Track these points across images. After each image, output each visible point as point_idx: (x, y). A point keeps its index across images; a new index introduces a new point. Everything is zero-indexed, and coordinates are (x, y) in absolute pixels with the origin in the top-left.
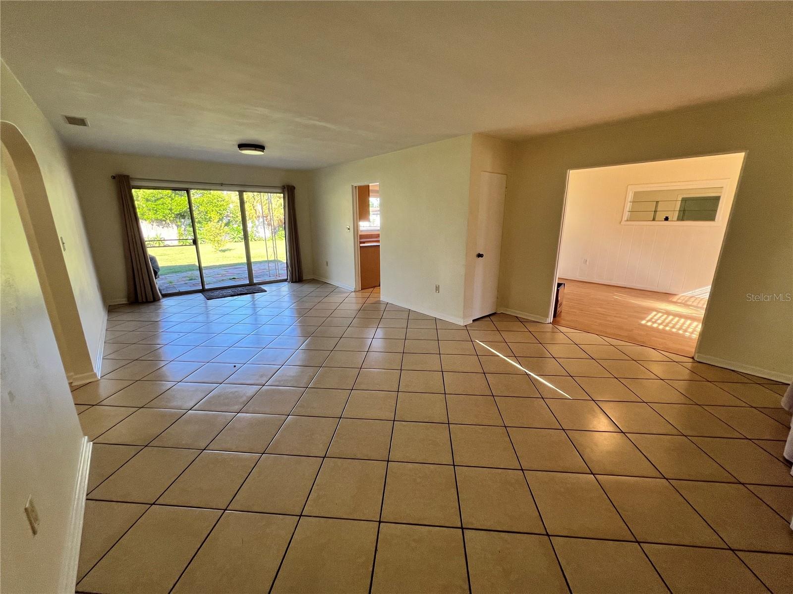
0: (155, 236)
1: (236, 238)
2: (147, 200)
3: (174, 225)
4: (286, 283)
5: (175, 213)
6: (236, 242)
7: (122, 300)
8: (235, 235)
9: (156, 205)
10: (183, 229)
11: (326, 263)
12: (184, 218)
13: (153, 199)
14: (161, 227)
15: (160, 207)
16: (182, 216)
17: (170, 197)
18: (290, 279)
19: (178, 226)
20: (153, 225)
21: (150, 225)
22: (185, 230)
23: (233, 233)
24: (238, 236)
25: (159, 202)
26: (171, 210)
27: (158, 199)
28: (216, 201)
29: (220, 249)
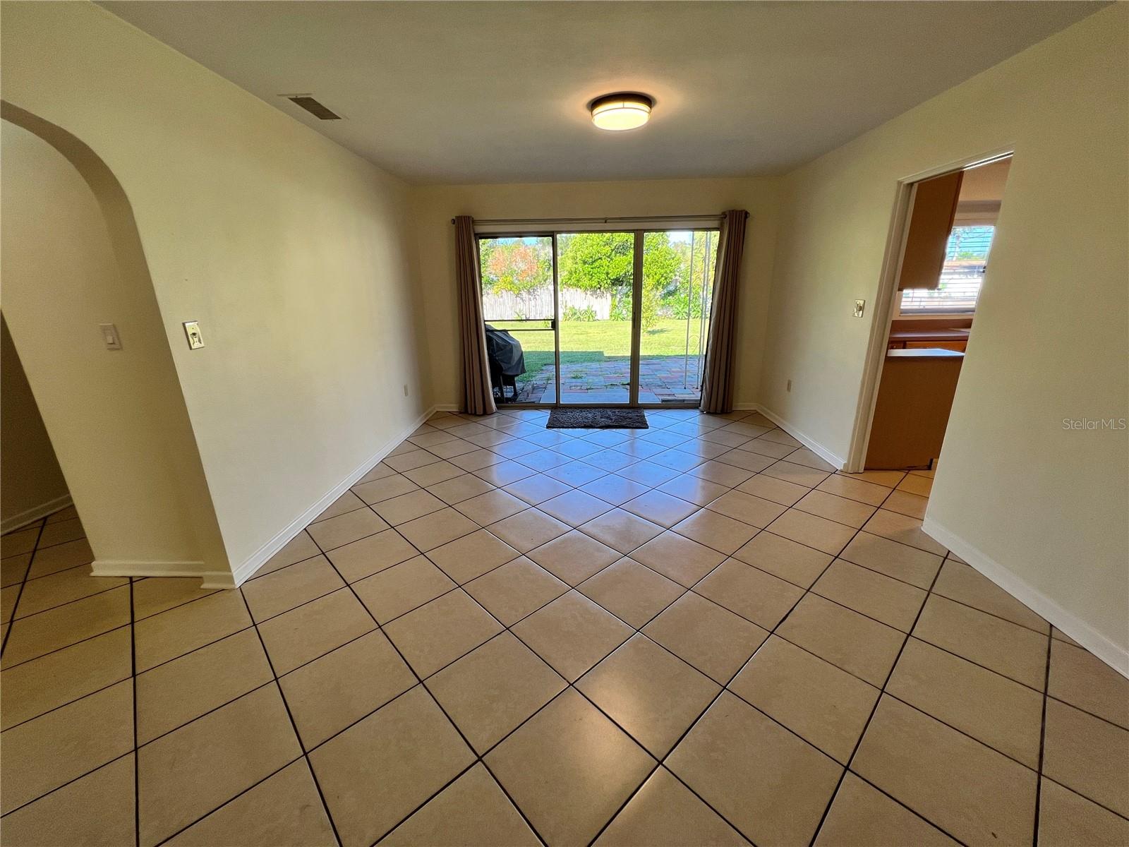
0: (586, 309)
1: (681, 314)
2: (585, 263)
3: (609, 295)
4: (696, 413)
5: (612, 278)
6: (679, 319)
7: (452, 405)
8: (680, 309)
9: (592, 268)
10: (618, 299)
11: (787, 383)
12: (621, 285)
13: (590, 260)
14: (594, 296)
15: (595, 271)
16: (617, 282)
17: (609, 257)
18: (704, 407)
19: (612, 296)
20: (586, 294)
21: (584, 294)
22: (620, 301)
23: (678, 306)
24: (684, 310)
25: (597, 264)
26: (608, 274)
27: (594, 261)
28: (662, 259)
29: (649, 329)
